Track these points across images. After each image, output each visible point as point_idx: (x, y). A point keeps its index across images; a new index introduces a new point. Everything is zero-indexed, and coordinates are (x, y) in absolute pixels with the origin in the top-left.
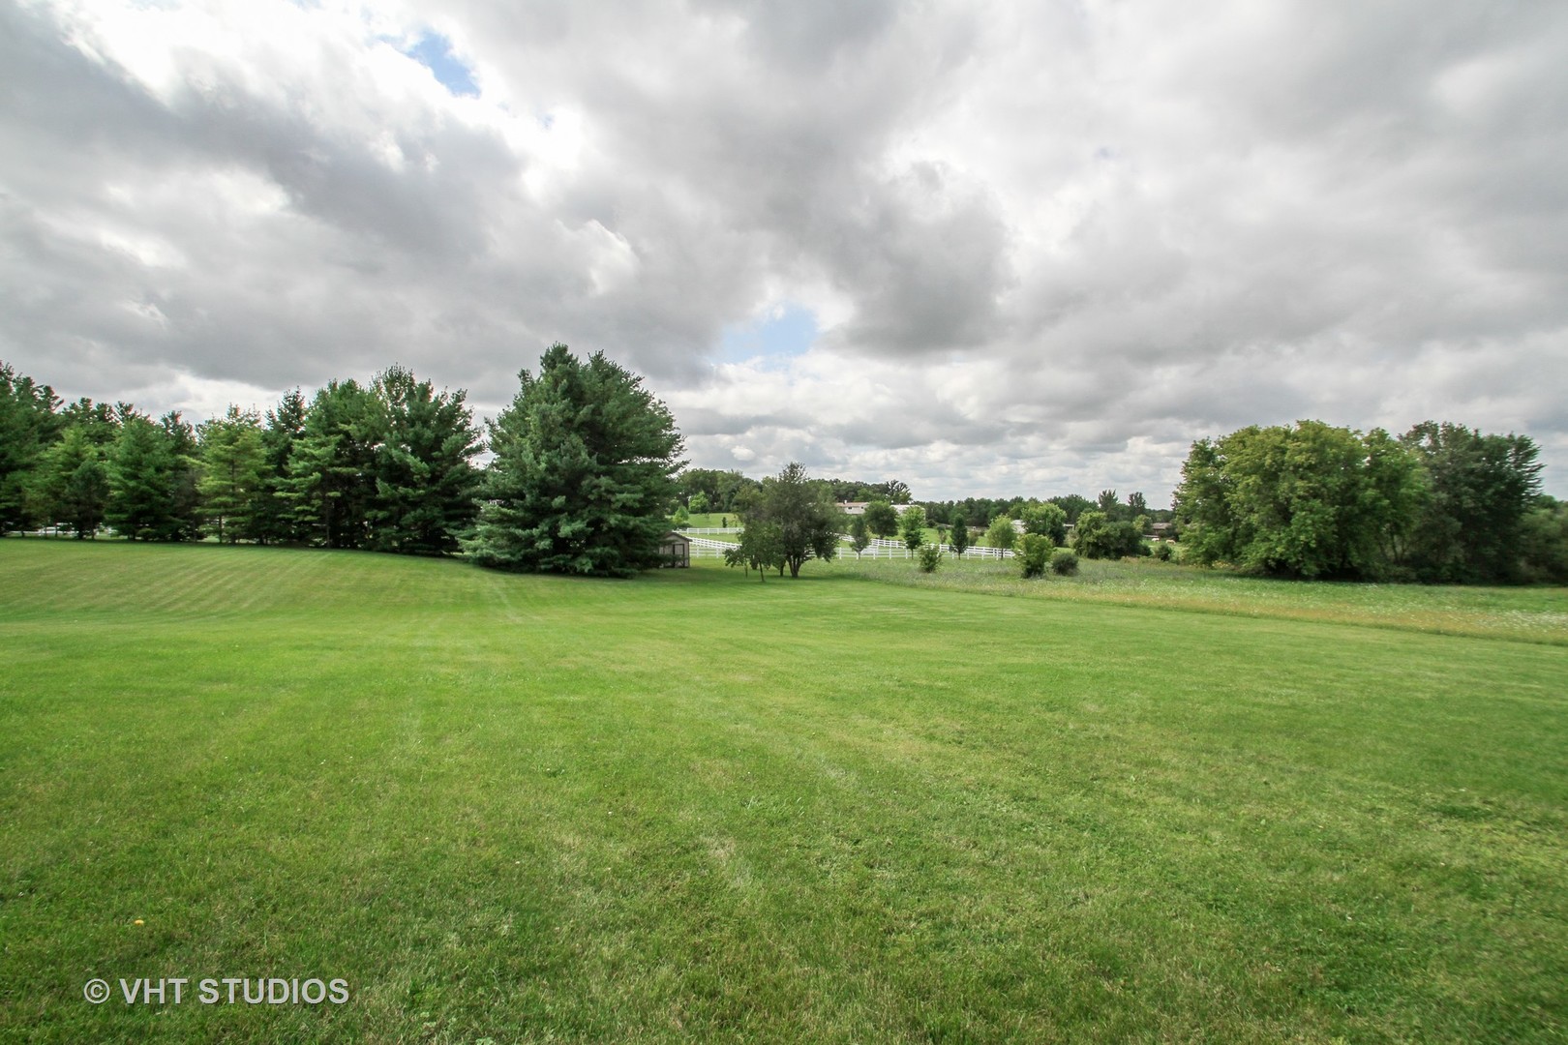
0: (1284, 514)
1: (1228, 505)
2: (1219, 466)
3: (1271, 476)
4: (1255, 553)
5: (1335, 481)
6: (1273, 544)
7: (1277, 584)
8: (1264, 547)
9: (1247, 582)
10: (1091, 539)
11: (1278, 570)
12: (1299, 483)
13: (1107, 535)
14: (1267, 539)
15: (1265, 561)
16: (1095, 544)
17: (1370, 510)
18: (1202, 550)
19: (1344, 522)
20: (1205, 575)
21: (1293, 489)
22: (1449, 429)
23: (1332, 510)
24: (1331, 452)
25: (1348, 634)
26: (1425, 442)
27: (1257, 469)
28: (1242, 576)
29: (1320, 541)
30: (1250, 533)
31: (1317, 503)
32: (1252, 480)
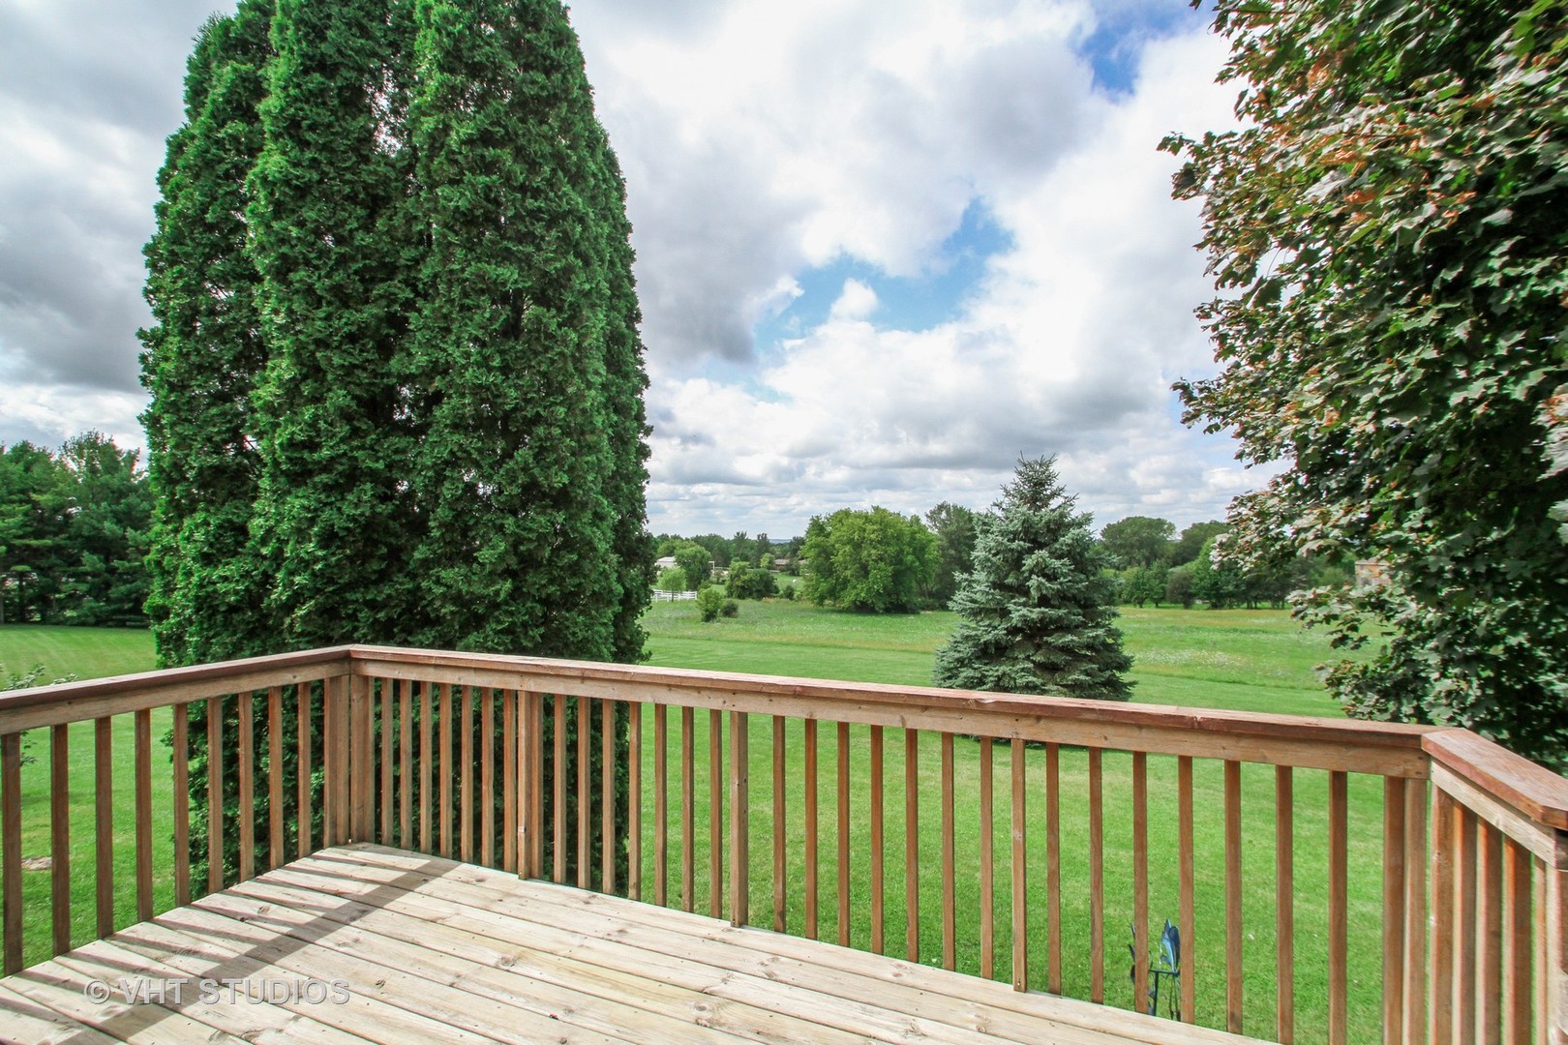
0: (864, 571)
1: (832, 564)
2: (828, 535)
3: (858, 546)
4: (849, 597)
5: (892, 550)
6: (858, 591)
7: (861, 618)
8: (854, 592)
9: (844, 617)
10: (739, 583)
11: (862, 608)
12: (873, 551)
13: (751, 580)
14: (855, 587)
15: (854, 602)
16: (743, 587)
17: (910, 568)
18: (817, 595)
19: (897, 576)
20: (819, 611)
21: (870, 555)
22: (955, 507)
23: (890, 569)
24: (890, 531)
25: (889, 656)
26: (944, 515)
27: (850, 541)
28: (841, 611)
29: (885, 589)
30: (846, 582)
31: (882, 565)
32: (848, 548)
